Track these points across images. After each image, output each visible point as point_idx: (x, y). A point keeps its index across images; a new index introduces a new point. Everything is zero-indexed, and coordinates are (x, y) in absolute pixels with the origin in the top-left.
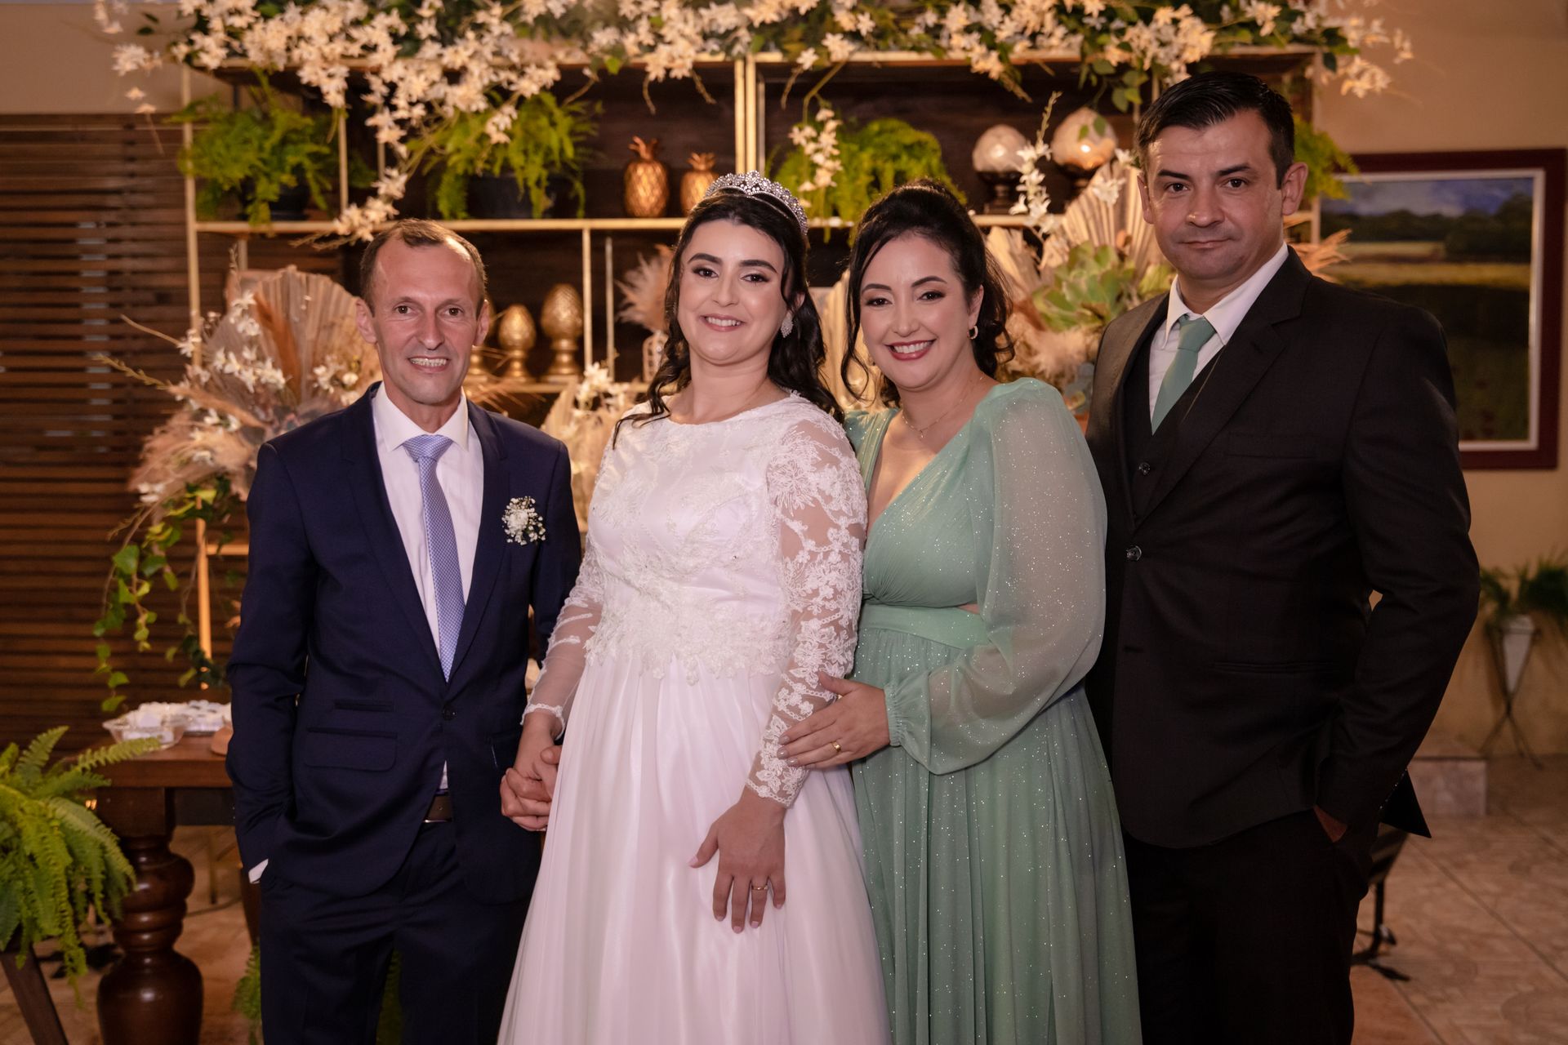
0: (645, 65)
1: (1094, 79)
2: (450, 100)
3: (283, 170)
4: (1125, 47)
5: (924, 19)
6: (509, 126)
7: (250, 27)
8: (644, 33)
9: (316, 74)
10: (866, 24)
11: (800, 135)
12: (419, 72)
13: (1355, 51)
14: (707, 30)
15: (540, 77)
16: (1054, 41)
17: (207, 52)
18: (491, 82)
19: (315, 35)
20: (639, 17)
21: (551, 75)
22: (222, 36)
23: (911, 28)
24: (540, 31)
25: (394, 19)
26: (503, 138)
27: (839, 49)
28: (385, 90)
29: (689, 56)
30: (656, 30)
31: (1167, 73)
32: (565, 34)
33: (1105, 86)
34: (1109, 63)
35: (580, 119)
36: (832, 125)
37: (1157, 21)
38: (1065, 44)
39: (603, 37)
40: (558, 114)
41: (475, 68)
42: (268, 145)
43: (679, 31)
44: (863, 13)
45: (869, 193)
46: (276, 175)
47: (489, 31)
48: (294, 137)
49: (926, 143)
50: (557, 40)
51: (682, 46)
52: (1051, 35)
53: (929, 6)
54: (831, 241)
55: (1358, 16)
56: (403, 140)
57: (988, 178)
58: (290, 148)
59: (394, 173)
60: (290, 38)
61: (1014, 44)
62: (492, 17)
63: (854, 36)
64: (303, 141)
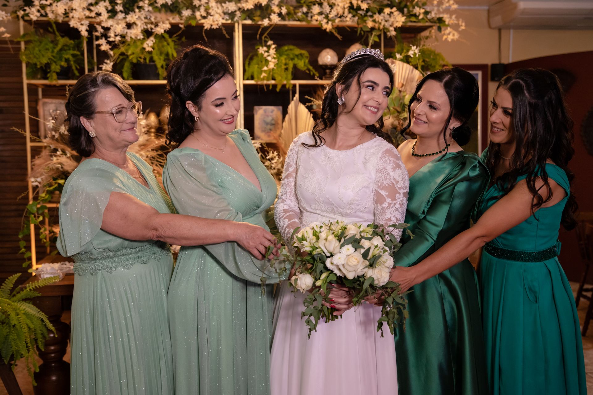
0: (203, 23)
1: (362, 33)
2: (129, 35)
3: (61, 60)
4: (374, 21)
5: (302, 10)
6: (152, 45)
7: (51, 5)
8: (203, 12)
9: (76, 23)
10: (284, 11)
11: (262, 50)
12: (118, 24)
13: (448, 25)
14: (225, 11)
15: (164, 27)
16: (348, 19)
17: (32, 14)
18: (144, 28)
19: (77, 8)
20: (200, 6)
21: (167, 26)
22: (38, 8)
23: (298, 13)
24: (163, 9)
25: (107, 4)
26: (150, 49)
27: (275, 19)
28: (102, 31)
29: (220, 21)
30: (207, 11)
31: (389, 31)
32: (172, 11)
33: (366, 35)
34: (368, 27)
35: (176, 43)
36: (273, 46)
37: (384, 13)
38: (351, 20)
39: (186, 13)
40: (170, 40)
41: (139, 23)
42: (56, 51)
43: (215, 11)
44: (283, 7)
45: (285, 71)
46: (59, 62)
47: (144, 9)
48: (66, 48)
49: (304, 54)
50: (169, 14)
51: (217, 17)
52: (347, 17)
53: (305, 5)
54: (272, 88)
55: (447, 14)
56: (111, 49)
57: (324, 67)
58: (64, 52)
59: (108, 62)
60: (65, 10)
61: (335, 20)
62: (145, 4)
63: (280, 15)
64: (70, 49)
